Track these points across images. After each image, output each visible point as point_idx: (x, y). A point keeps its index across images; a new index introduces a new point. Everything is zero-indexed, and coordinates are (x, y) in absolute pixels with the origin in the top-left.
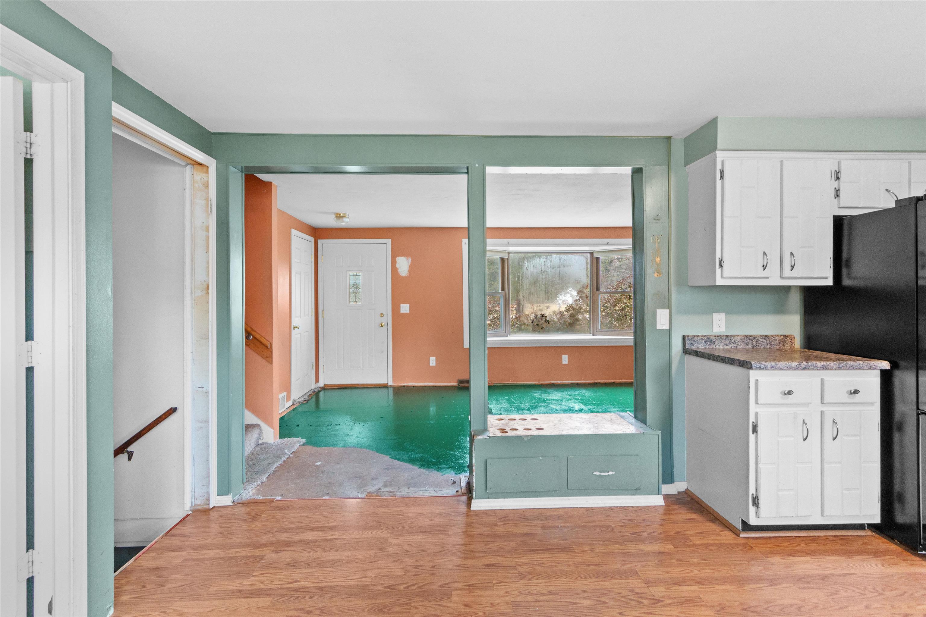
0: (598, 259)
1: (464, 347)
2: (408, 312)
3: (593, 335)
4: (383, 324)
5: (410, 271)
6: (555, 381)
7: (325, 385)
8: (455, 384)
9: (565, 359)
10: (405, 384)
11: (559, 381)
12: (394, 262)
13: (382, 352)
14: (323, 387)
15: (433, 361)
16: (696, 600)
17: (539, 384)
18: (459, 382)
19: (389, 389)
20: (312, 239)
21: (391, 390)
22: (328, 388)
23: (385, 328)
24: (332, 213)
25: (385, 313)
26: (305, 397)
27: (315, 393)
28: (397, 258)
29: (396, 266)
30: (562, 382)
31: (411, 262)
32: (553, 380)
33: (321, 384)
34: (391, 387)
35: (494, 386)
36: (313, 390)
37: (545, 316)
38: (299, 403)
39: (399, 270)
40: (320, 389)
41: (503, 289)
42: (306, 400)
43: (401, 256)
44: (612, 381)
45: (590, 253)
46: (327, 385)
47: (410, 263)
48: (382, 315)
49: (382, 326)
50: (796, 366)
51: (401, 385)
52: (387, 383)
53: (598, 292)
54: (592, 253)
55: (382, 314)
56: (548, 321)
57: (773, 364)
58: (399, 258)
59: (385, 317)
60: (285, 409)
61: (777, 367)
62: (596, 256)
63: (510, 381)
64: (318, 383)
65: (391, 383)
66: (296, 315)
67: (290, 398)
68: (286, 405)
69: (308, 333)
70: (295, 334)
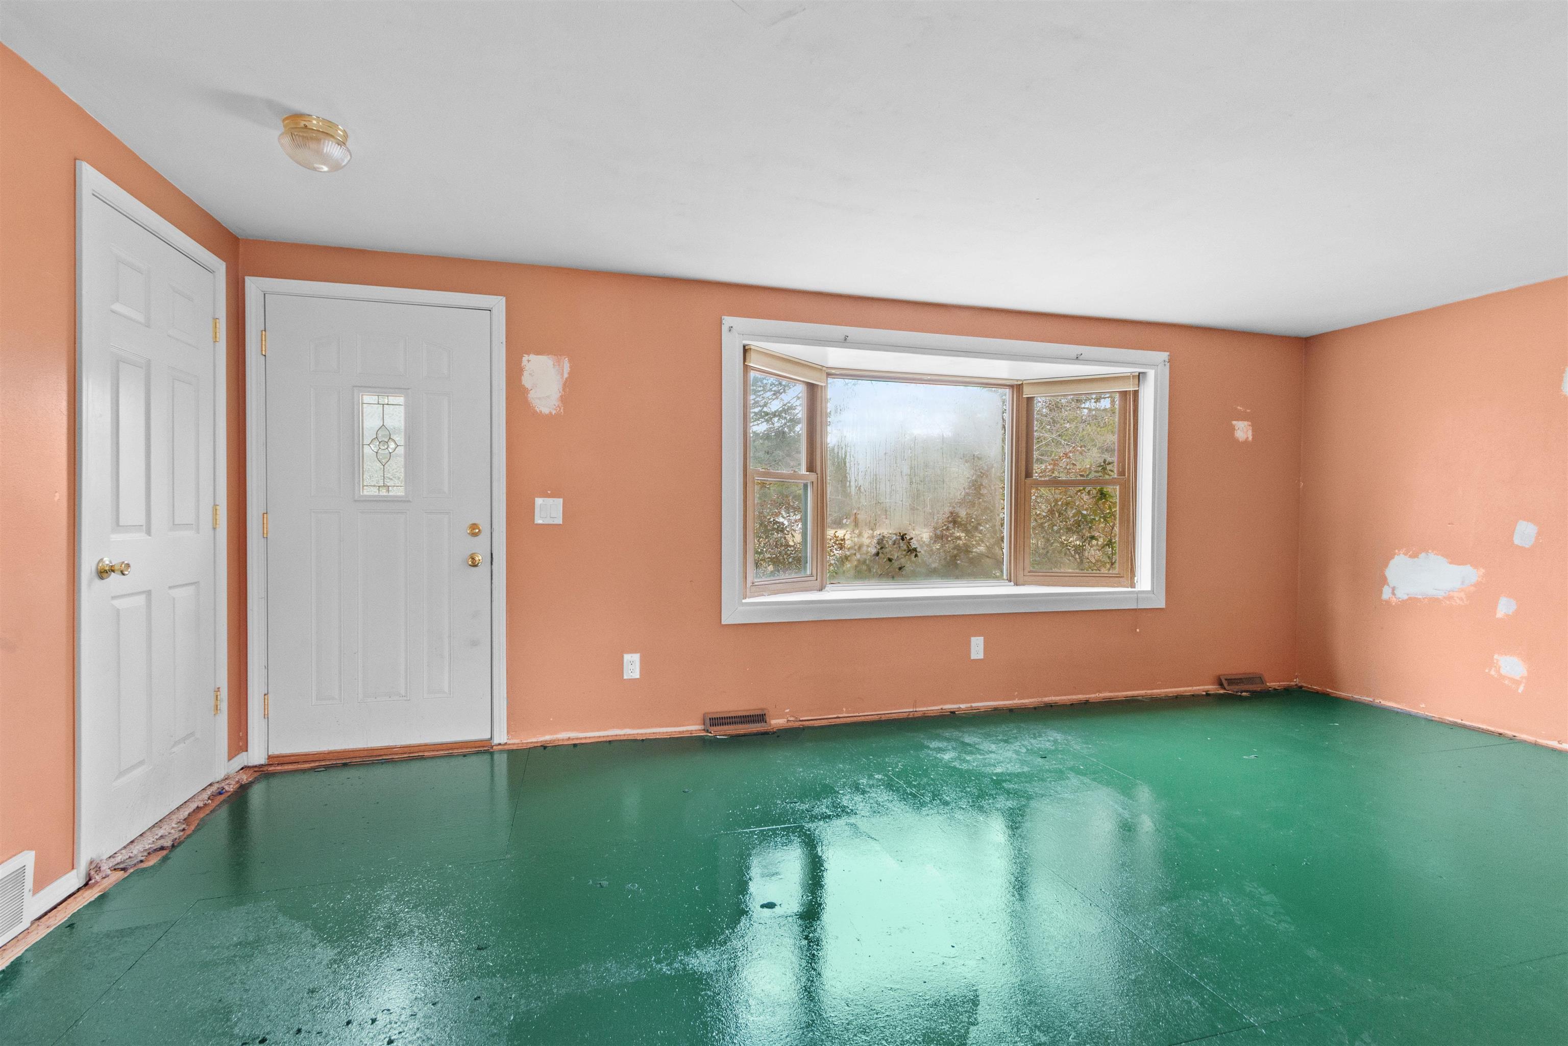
0: (1030, 400)
1: (723, 623)
2: (559, 521)
3: (1016, 584)
4: (478, 558)
5: (564, 399)
6: (953, 703)
7: (269, 757)
8: (694, 728)
9: (977, 648)
10: (548, 738)
11: (963, 703)
12: (514, 373)
13: (475, 643)
14: (261, 766)
15: (632, 667)
17: (917, 715)
18: (708, 722)
19: (496, 756)
20: (220, 267)
21: (502, 761)
22: (279, 768)
23: (484, 569)
24: (270, 104)
25: (484, 526)
26: (161, 832)
27: (222, 797)
28: (525, 358)
29: (520, 380)
30: (969, 705)
31: (569, 373)
32: (946, 703)
33: (256, 755)
34: (501, 751)
35: (804, 729)
36: (214, 788)
37: (908, 538)
38: (124, 869)
39: (532, 395)
40: (245, 778)
41: (811, 468)
42: (162, 848)
43: (538, 353)
44: (1082, 697)
45: (1012, 386)
46: (278, 757)
47: (566, 375)
48: (474, 530)
49: (474, 565)
51: (534, 740)
52: (488, 736)
53: (1028, 481)
54: (1017, 388)
55: (474, 526)
56: (915, 550)
58: (532, 357)
59: (484, 537)
60: (26, 924)
62: (1027, 392)
63: (842, 712)
64: (245, 753)
65: (501, 737)
66: (118, 525)
67: (70, 863)
68: (34, 908)
69: (195, 588)
70: (112, 598)
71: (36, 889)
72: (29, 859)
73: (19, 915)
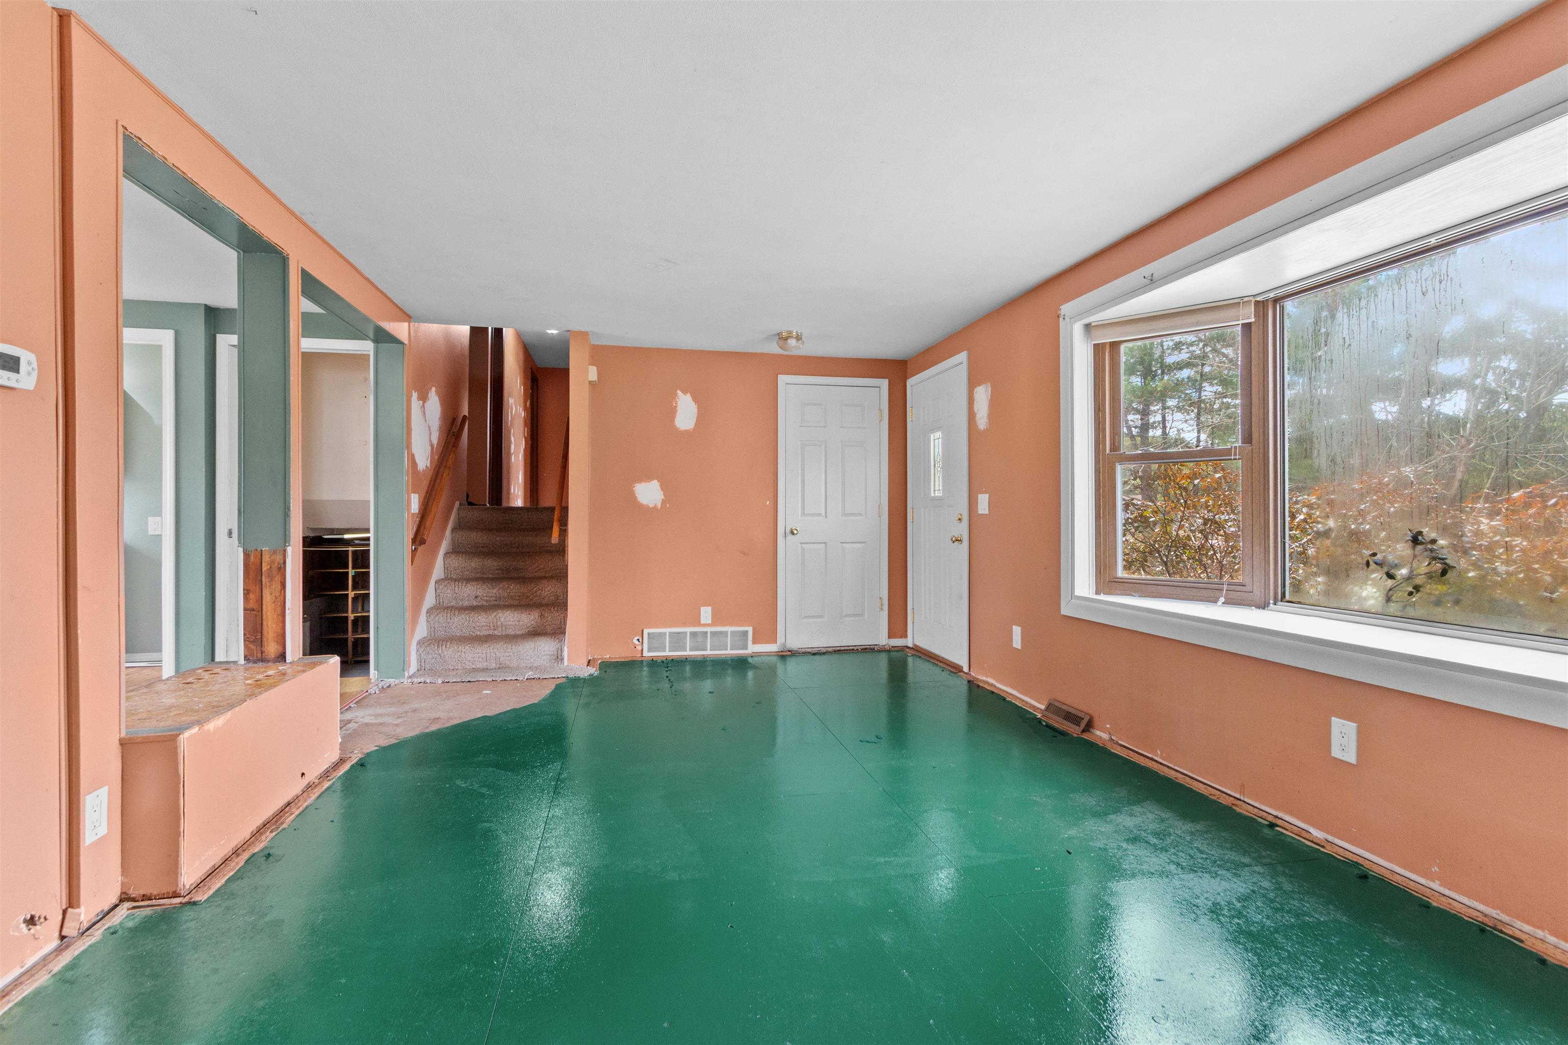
1: (1061, 612)
2: (987, 511)
4: (960, 538)
5: (989, 416)
6: (1300, 820)
7: (913, 645)
10: (984, 678)
11: (1316, 828)
12: (971, 401)
15: (1017, 637)
20: (883, 382)
23: (964, 546)
25: (963, 515)
28: (975, 391)
29: (973, 408)
30: (1325, 837)
33: (909, 642)
39: (977, 418)
43: (980, 385)
47: (989, 397)
48: (960, 518)
49: (960, 542)
51: (978, 677)
52: (963, 665)
55: (960, 515)
58: (978, 389)
59: (963, 522)
65: (966, 667)
66: (804, 513)
67: (774, 640)
68: (753, 648)
69: (863, 544)
70: (801, 543)
71: (755, 642)
72: (750, 629)
73: (745, 647)
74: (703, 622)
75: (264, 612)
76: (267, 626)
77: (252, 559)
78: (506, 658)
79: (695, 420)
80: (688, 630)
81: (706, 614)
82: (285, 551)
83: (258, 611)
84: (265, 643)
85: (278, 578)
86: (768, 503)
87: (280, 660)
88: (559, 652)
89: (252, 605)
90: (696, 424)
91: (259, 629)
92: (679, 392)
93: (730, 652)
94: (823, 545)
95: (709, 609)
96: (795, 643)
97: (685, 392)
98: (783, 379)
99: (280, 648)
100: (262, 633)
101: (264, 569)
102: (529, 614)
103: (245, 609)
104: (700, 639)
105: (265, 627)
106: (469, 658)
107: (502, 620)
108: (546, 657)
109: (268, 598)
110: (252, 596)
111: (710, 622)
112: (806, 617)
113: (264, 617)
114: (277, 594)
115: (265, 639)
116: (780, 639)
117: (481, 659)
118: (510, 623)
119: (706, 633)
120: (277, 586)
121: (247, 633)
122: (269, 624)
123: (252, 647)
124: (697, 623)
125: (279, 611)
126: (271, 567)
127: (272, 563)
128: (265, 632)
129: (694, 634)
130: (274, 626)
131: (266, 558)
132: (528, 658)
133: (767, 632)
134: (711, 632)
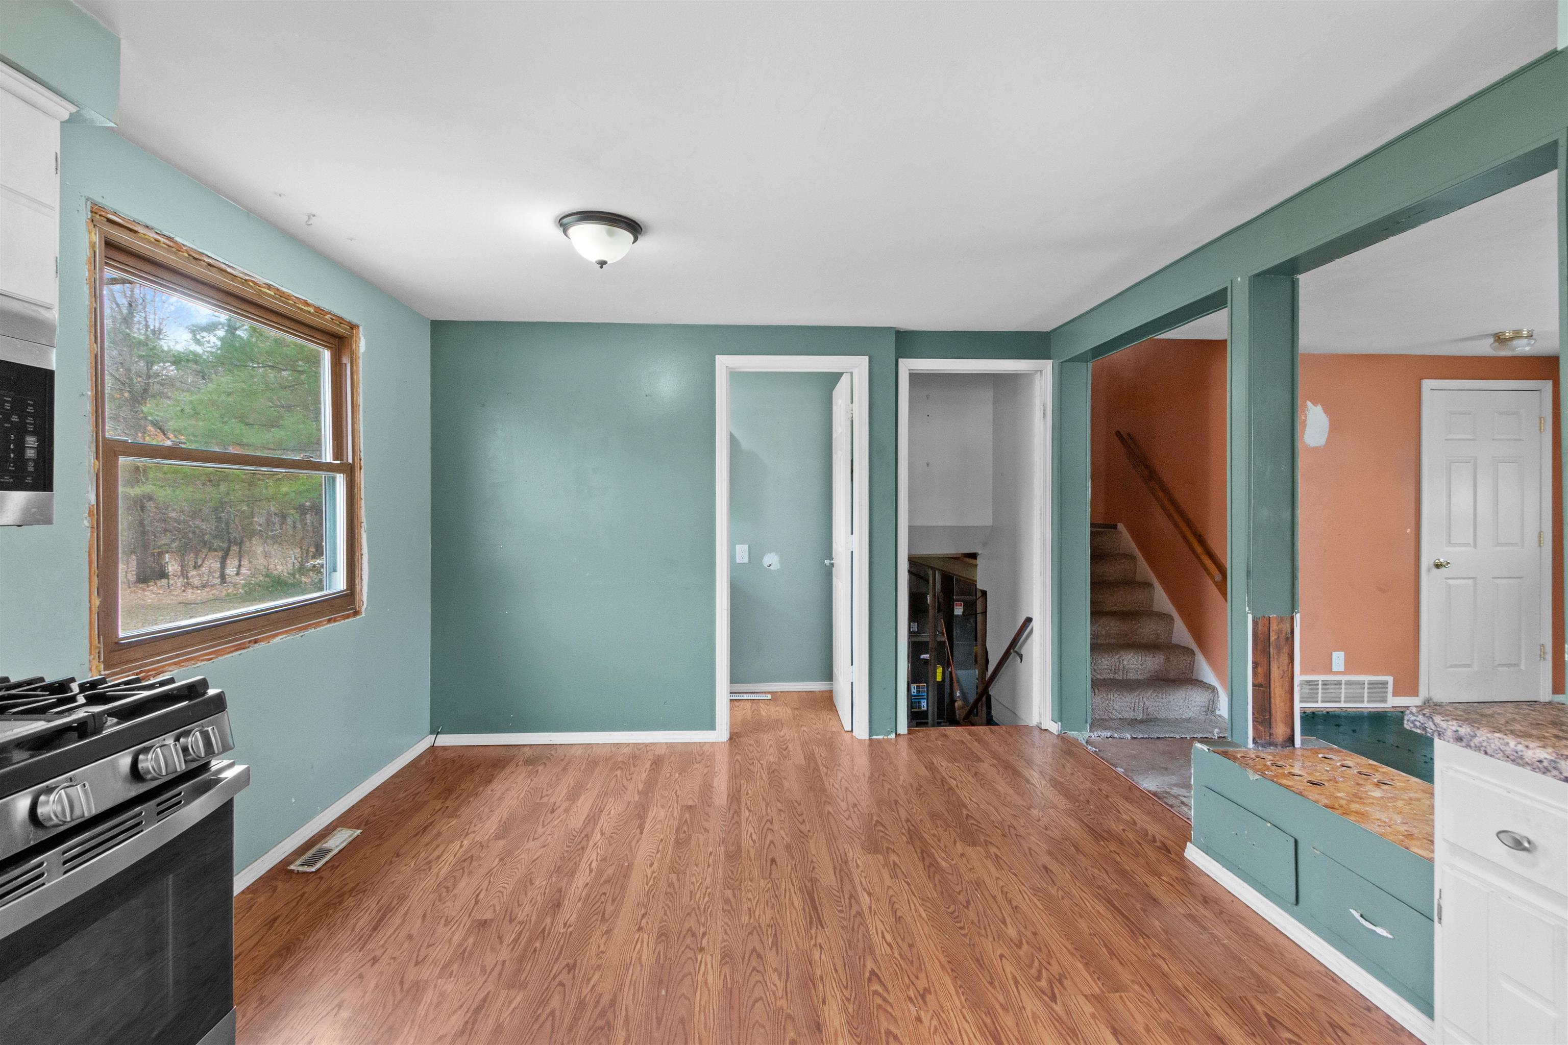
16: (1078, 1040)
50: (1540, 762)
57: (1464, 730)
61: (1472, 744)
66: (1450, 542)
67: (1415, 692)
68: (1393, 702)
69: (1518, 580)
70: (1446, 578)
71: (1395, 694)
72: (1390, 679)
73: (1384, 700)
74: (1335, 669)
75: (1272, 689)
76: (1275, 704)
77: (1260, 628)
78: (1154, 708)
79: (1327, 435)
80: (1320, 678)
81: (1338, 659)
82: (1292, 619)
83: (1266, 688)
84: (1274, 725)
85: (1286, 650)
86: (1409, 531)
87: (1288, 744)
88: (1211, 703)
89: (1260, 680)
90: (1328, 439)
91: (1268, 709)
92: (1309, 404)
93: (1367, 706)
94: (1471, 581)
95: (1341, 655)
96: (1440, 696)
97: (1315, 403)
98: (1428, 384)
99: (1289, 731)
100: (1270, 713)
101: (1272, 639)
102: (1154, 657)
103: (1254, 685)
104: (1332, 689)
105: (1273, 706)
106: (1116, 707)
107: (1125, 663)
108: (1195, 708)
109: (1275, 673)
110: (1260, 670)
111: (1342, 669)
112: (1451, 666)
113: (1272, 695)
114: (1285, 668)
115: (1273, 720)
116: (1423, 693)
117: (1128, 709)
118: (1133, 666)
119: (1340, 682)
120: (1285, 659)
121: (1256, 713)
122: (1278, 702)
123: (1260, 727)
124: (1330, 672)
125: (1287, 687)
126: (1278, 637)
127: (1279, 632)
128: (1273, 711)
129: (1325, 683)
130: (1282, 704)
131: (1274, 627)
132: (1177, 708)
133: (1408, 685)
134: (1346, 682)
